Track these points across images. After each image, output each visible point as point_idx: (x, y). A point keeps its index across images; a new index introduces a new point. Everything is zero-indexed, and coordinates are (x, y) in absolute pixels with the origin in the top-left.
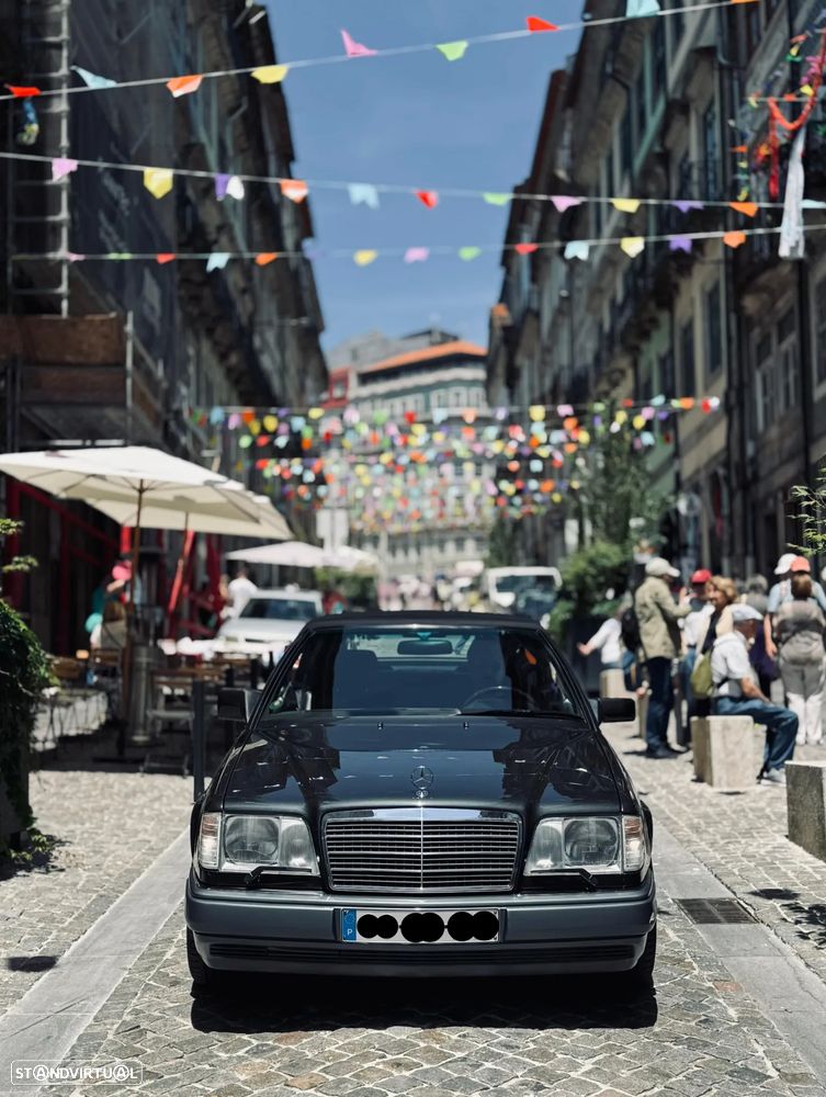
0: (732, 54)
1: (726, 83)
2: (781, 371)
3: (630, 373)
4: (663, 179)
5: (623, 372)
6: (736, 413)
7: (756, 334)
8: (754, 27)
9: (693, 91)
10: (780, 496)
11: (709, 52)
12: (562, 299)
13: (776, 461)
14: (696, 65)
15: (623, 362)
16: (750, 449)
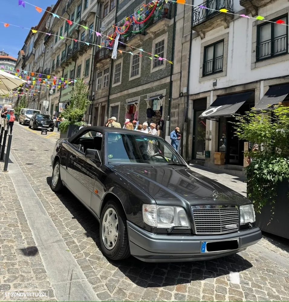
0: (100, 15)
1: (98, 21)
2: (104, 79)
3: (61, 72)
4: (77, 35)
5: (59, 72)
6: (91, 86)
7: (98, 71)
8: (106, 12)
9: (88, 20)
10: (101, 104)
11: (94, 13)
12: (43, 53)
13: (100, 97)
14: (90, 15)
15: (60, 69)
16: (93, 94)
